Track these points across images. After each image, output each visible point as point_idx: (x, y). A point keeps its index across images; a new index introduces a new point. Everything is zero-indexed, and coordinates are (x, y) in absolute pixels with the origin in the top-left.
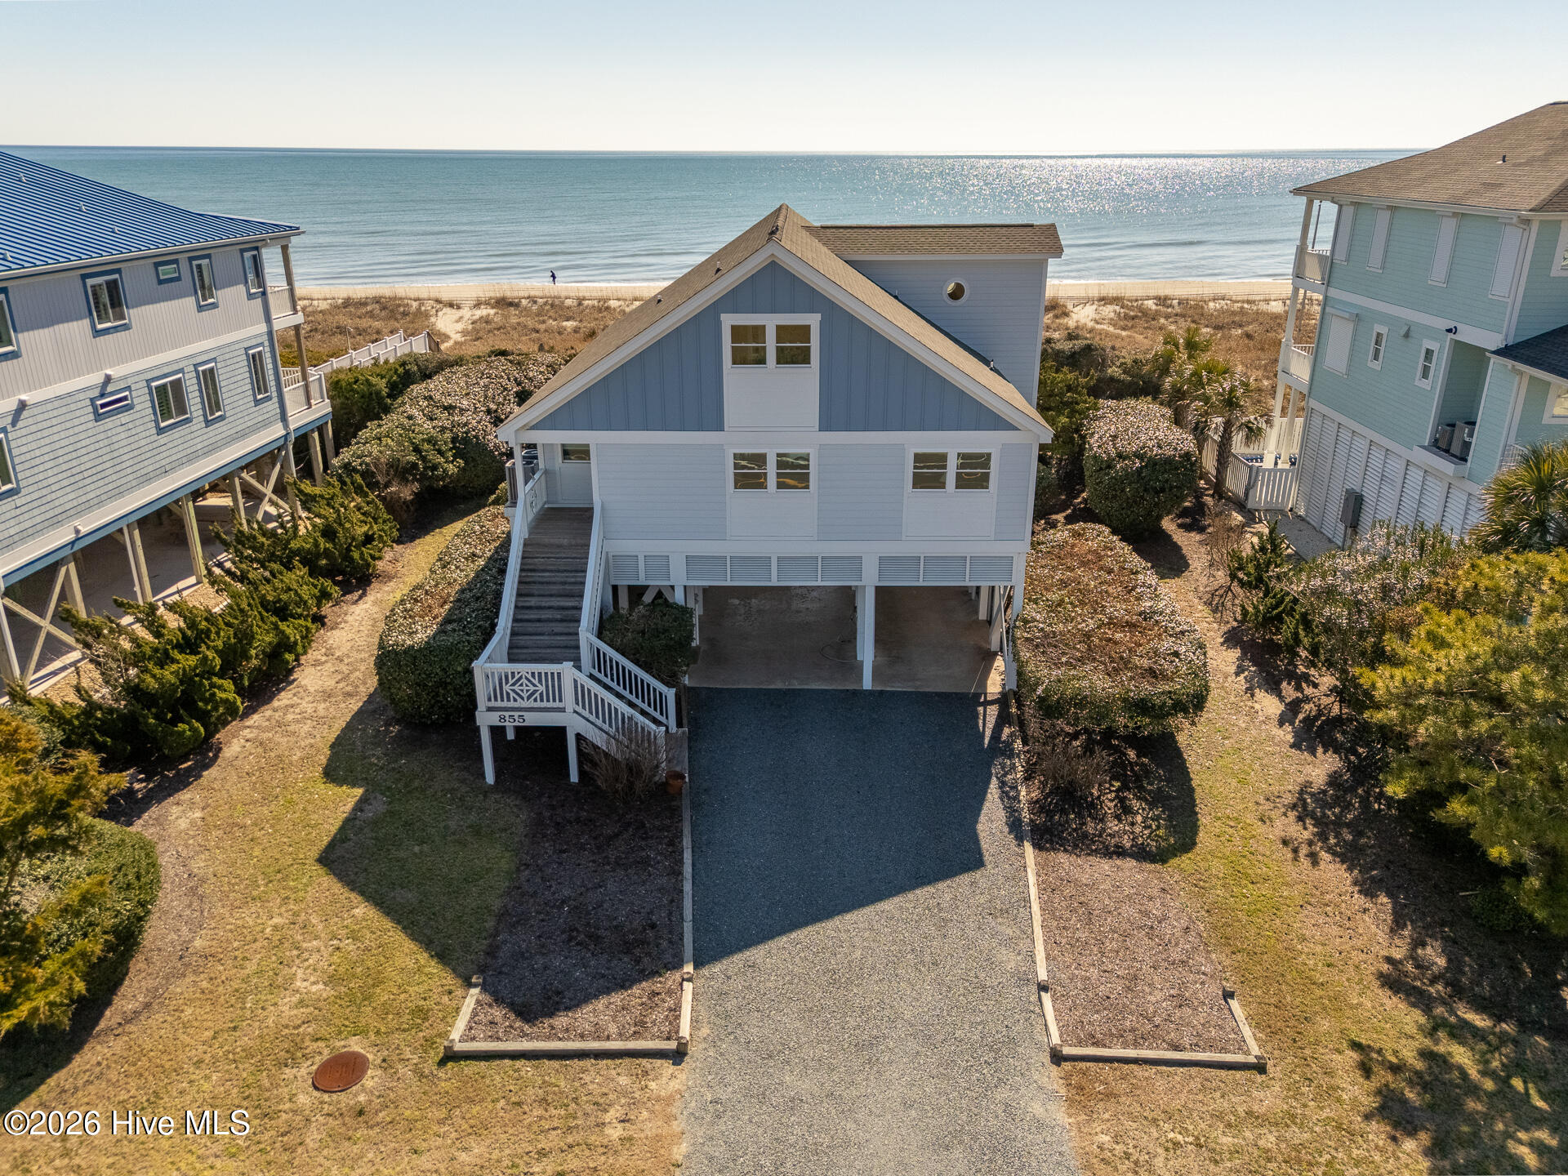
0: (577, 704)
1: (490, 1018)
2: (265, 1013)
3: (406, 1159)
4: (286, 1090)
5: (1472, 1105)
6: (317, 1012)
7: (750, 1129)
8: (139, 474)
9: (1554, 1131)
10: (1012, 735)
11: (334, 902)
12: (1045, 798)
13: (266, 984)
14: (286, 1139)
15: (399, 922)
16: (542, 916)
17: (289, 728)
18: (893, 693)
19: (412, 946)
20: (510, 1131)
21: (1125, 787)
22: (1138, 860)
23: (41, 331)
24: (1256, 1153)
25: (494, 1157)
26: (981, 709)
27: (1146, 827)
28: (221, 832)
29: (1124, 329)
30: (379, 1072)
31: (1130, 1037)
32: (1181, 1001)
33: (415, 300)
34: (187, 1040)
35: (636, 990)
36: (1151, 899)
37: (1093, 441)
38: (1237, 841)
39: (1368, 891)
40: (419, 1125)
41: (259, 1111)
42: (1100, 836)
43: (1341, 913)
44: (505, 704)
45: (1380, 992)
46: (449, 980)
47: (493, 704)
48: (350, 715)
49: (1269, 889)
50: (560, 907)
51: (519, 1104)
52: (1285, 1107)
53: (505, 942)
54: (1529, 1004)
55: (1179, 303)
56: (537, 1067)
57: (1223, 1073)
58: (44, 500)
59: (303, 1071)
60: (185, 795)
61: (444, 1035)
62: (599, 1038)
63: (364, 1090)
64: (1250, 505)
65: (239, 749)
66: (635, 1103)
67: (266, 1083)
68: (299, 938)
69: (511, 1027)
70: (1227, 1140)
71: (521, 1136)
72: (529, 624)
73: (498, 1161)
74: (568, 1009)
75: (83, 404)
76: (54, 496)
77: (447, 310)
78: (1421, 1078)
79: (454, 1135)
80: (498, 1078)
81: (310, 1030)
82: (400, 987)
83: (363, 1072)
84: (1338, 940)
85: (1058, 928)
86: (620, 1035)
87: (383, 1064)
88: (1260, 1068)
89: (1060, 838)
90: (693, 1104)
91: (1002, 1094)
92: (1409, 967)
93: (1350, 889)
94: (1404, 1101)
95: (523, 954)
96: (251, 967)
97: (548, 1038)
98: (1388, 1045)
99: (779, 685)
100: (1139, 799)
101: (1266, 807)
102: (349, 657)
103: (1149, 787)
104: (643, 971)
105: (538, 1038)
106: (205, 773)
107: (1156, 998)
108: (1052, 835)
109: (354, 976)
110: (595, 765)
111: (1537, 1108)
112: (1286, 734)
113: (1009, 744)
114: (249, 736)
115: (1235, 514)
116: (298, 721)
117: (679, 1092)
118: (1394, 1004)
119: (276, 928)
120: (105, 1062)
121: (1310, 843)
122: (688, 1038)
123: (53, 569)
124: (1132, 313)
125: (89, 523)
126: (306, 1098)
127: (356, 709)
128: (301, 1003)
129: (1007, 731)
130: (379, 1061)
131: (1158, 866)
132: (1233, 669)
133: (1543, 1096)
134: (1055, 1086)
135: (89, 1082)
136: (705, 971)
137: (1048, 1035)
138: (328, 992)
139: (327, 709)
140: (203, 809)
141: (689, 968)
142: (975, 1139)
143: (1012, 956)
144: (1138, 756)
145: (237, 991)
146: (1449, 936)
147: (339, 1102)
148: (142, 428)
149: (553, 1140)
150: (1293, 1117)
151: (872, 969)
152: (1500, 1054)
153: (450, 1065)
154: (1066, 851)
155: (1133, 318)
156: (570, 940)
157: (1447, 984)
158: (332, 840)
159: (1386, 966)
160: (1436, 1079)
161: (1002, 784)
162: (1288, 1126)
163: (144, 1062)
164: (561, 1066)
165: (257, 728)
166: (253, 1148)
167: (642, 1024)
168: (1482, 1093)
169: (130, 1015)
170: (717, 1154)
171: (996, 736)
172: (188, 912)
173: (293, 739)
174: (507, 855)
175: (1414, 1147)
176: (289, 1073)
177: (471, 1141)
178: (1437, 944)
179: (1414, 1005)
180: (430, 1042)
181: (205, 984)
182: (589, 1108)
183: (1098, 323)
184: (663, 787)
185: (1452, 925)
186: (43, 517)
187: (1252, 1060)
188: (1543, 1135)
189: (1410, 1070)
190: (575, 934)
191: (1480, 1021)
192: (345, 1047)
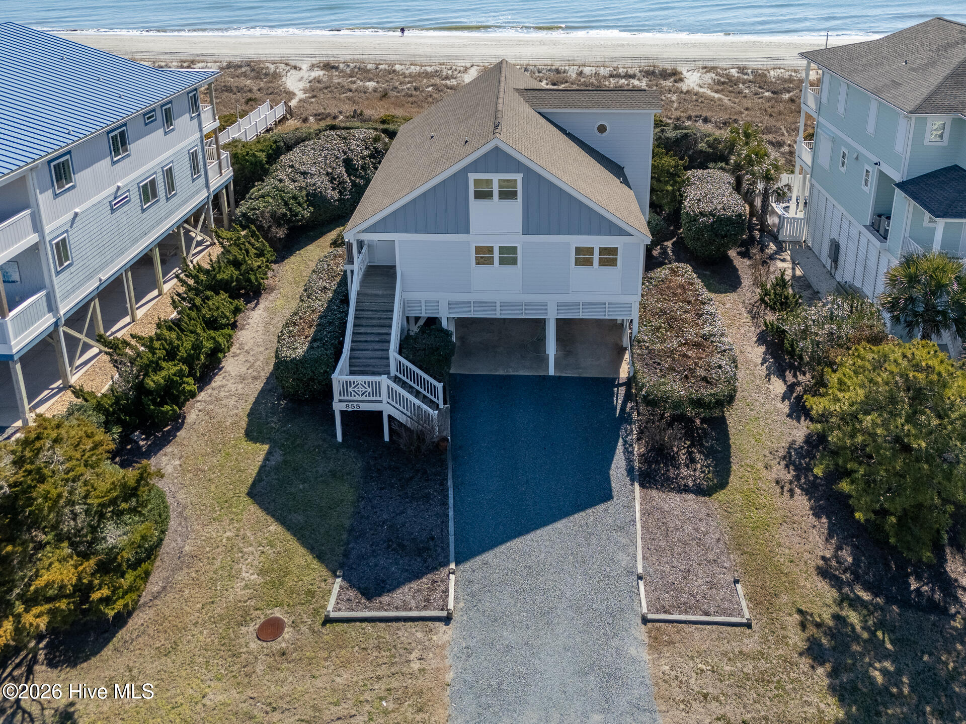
0: (389, 398)
1: (348, 597)
2: (228, 593)
3: (309, 681)
4: (243, 640)
5: (856, 648)
6: (255, 592)
7: (485, 664)
8: (132, 239)
9: (893, 662)
10: (632, 408)
11: (258, 522)
12: (648, 453)
13: (227, 574)
14: (246, 669)
15: (295, 536)
16: (372, 532)
17: (223, 402)
18: (566, 378)
19: (303, 551)
20: (362, 665)
21: (692, 445)
22: (696, 495)
23: (86, 170)
24: (742, 675)
25: (354, 680)
26: (615, 389)
27: (702, 472)
28: (191, 474)
29: (716, 92)
30: (291, 629)
31: (683, 607)
32: (711, 585)
33: (273, 64)
34: (188, 609)
35: (424, 580)
36: (701, 520)
37: (686, 203)
38: (751, 481)
39: (817, 515)
40: (314, 661)
41: (230, 653)
42: (676, 479)
43: (801, 528)
44: (349, 398)
45: (816, 578)
46: (325, 573)
47: (342, 398)
48: (257, 392)
49: (765, 513)
50: (382, 526)
51: (365, 649)
52: (759, 648)
53: (353, 548)
54: (892, 587)
55: (752, 72)
56: (374, 627)
57: (729, 628)
58: (85, 266)
59: (251, 629)
60: (169, 449)
61: (324, 607)
62: (406, 610)
63: (284, 640)
64: (781, 238)
65: (195, 417)
66: (425, 648)
67: (232, 636)
68: (241, 545)
69: (359, 602)
70: (727, 668)
71: (368, 668)
72: (360, 344)
73: (357, 682)
74: (389, 591)
75: (106, 205)
76: (90, 262)
77: (293, 71)
78: (831, 631)
79: (333, 667)
80: (353, 633)
81: (252, 603)
82: (298, 577)
83: (283, 629)
84: (798, 545)
85: (650, 539)
86: (417, 607)
87: (293, 625)
88: (749, 626)
89: (655, 480)
90: (456, 649)
91: (615, 642)
92: (834, 563)
93: (808, 513)
94: (820, 645)
95: (363, 556)
96: (218, 563)
97: (379, 609)
98: (815, 610)
99: (501, 372)
100: (700, 452)
101: (769, 458)
102: (253, 350)
103: (706, 444)
104: (427, 567)
105: (374, 609)
106: (178, 434)
107: (699, 584)
108: (650, 478)
109: (273, 570)
110: (399, 435)
111: (887, 649)
112: (785, 408)
113: (630, 415)
114: (201, 408)
115: (772, 244)
116: (227, 397)
117: (448, 641)
118: (823, 585)
119: (228, 539)
120: (145, 624)
121: (791, 482)
122: (452, 609)
123: (87, 304)
124: (722, 80)
125: (106, 275)
126: (254, 645)
127: (260, 388)
128: (246, 587)
129: (629, 405)
130: (290, 623)
131: (707, 499)
132: (760, 360)
133: (892, 642)
134: (643, 638)
135: (139, 636)
136: (461, 567)
137: (641, 607)
138: (260, 580)
139: (243, 388)
140: (180, 458)
141: (452, 566)
142: (600, 669)
143: (625, 557)
144: (701, 423)
145: (211, 579)
146: (855, 544)
147: (271, 647)
148: (134, 212)
149: (383, 671)
150: (763, 654)
151: (550, 565)
152: (874, 617)
153: (328, 625)
154: (657, 488)
155: (723, 83)
156: (388, 548)
157: (852, 573)
158: (254, 481)
159: (821, 562)
160: (839, 632)
161: (625, 442)
162: (759, 660)
163: (166, 624)
164: (387, 626)
165: (204, 401)
166: (230, 675)
167: (427, 600)
168: (860, 640)
169: (156, 594)
170: (468, 678)
171: (623, 409)
172: (180, 529)
173: (225, 410)
174: (352, 490)
175: (822, 672)
176: (244, 629)
177: (342, 671)
178: (849, 549)
179: (833, 586)
180: (316, 611)
181: (193, 575)
182: (402, 651)
183: (701, 87)
184: (437, 445)
185: (857, 537)
186: (84, 276)
187: (745, 621)
188: (888, 665)
189: (825, 626)
190: (390, 543)
191: (866, 596)
192: (272, 614)
